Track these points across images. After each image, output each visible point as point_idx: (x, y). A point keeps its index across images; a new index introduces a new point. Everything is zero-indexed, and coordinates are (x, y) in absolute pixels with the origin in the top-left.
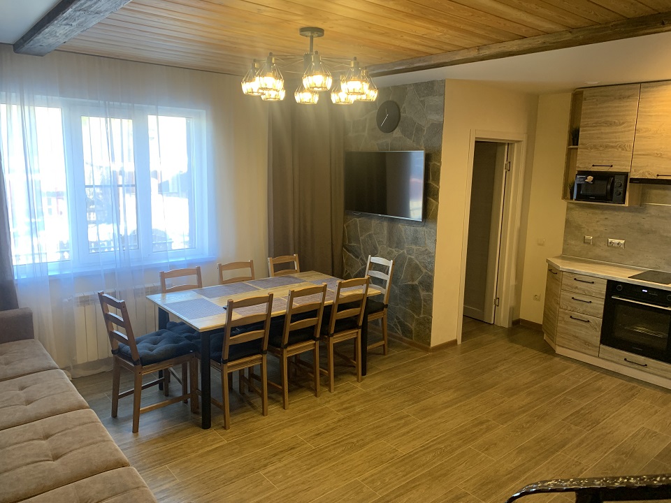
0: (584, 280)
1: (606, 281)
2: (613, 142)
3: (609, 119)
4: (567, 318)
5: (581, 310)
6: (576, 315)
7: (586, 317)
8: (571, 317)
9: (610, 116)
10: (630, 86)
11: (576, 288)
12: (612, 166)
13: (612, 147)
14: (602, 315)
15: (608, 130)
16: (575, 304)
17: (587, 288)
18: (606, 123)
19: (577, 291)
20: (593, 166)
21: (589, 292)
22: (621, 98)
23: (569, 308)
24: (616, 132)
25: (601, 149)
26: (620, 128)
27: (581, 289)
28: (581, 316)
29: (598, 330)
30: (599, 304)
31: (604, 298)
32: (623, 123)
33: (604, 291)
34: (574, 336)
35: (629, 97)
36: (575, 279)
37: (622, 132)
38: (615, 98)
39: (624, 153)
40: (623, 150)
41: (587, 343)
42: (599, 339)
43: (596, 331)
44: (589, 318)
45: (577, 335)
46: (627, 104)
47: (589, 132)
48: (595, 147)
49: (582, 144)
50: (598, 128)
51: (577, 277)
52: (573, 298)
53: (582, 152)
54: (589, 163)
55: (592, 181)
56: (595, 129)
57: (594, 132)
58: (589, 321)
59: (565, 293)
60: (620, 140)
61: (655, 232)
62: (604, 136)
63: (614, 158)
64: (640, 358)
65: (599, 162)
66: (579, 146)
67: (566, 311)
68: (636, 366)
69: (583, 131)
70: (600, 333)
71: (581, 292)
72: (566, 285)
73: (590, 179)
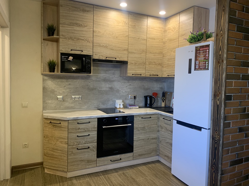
0: (83, 122)
1: (97, 119)
2: (82, 37)
3: (78, 22)
4: (75, 151)
5: (84, 142)
6: (80, 146)
7: (87, 145)
8: (77, 149)
9: (78, 20)
10: (88, 5)
11: (79, 129)
12: (82, 51)
13: (82, 40)
14: (96, 141)
15: (78, 28)
16: (79, 140)
17: (86, 127)
18: (77, 24)
19: (80, 130)
20: (71, 50)
21: (87, 129)
22: (84, 11)
23: (76, 144)
24: (83, 31)
25: (75, 40)
26: (85, 29)
27: (82, 128)
28: (84, 146)
29: (95, 150)
30: (94, 134)
31: (96, 129)
32: (86, 26)
33: (96, 126)
34: (80, 161)
35: (88, 11)
36: (78, 123)
37: (86, 31)
38: (80, 10)
39: (88, 44)
40: (88, 42)
41: (89, 161)
42: (96, 155)
43: (94, 151)
44: (89, 145)
45: (82, 159)
46: (87, 15)
47: (66, 28)
48: (71, 38)
49: (62, 35)
50: (72, 26)
51: (79, 121)
52: (78, 136)
53: (63, 40)
54: (69, 48)
55: (72, 60)
56: (69, 26)
57: (70, 28)
58: (89, 147)
59: (72, 135)
60: (86, 36)
61: (96, 89)
62: (76, 32)
63: (83, 46)
64: (118, 157)
65: (75, 48)
66: (61, 37)
67: (74, 146)
68: (116, 162)
69: (62, 27)
70: (96, 152)
71: (82, 130)
72: (71, 129)
73: (71, 58)
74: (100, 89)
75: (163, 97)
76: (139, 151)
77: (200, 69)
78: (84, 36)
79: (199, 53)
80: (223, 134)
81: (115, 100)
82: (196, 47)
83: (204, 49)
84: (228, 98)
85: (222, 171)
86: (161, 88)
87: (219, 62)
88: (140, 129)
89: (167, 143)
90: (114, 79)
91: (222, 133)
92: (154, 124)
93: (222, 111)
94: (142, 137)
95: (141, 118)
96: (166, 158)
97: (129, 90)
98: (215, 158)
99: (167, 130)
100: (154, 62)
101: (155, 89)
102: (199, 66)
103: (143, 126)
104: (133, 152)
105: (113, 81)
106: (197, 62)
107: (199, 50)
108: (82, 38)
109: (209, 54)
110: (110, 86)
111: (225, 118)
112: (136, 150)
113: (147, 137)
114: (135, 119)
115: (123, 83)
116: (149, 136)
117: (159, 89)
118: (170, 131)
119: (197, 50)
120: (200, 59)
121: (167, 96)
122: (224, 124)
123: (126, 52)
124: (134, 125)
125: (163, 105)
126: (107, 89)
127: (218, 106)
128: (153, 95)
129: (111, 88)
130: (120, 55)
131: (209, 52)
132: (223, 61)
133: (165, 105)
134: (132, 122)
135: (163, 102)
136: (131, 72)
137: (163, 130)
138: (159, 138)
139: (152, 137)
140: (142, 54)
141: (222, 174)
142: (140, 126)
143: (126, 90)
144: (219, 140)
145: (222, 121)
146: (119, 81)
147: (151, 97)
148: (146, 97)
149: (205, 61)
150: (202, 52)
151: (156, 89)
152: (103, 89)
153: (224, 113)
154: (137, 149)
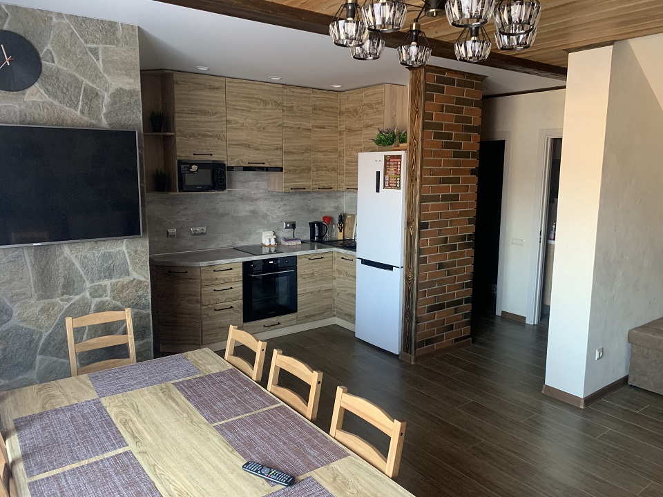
0: (222, 269)
1: (242, 264)
2: (209, 131)
3: (203, 108)
4: (212, 313)
5: (224, 298)
6: (219, 305)
7: (229, 304)
8: (215, 310)
9: (203, 105)
10: (218, 78)
11: (217, 279)
12: (211, 155)
13: (210, 136)
14: (242, 297)
15: (203, 118)
16: (217, 295)
17: (226, 276)
18: (201, 111)
19: (217, 282)
20: (194, 154)
21: (228, 279)
22: (211, 88)
23: (212, 302)
24: (211, 122)
25: (199, 137)
26: (214, 118)
27: (220, 278)
28: (224, 305)
30: (239, 287)
31: (242, 279)
32: (216, 113)
33: (241, 273)
34: (220, 328)
35: (217, 88)
36: (214, 271)
37: (216, 122)
38: (206, 88)
39: (220, 143)
40: (219, 139)
42: (242, 319)
43: (240, 313)
44: (232, 303)
45: (223, 326)
46: (216, 95)
47: (185, 119)
48: (193, 135)
50: (194, 116)
51: (215, 268)
52: (215, 290)
53: (180, 139)
54: (190, 152)
55: (197, 171)
56: (191, 116)
57: (191, 119)
58: (232, 307)
59: (206, 289)
60: (215, 129)
61: (228, 214)
62: (200, 125)
63: (212, 146)
64: (274, 320)
65: (200, 151)
66: (178, 133)
67: (210, 306)
68: (272, 327)
69: (179, 117)
70: (242, 313)
71: (222, 281)
72: (205, 280)
73: (194, 168)
74: (235, 215)
75: (339, 223)
76: (306, 310)
77: (390, 187)
78: (213, 129)
79: (389, 165)
80: (418, 273)
81: (261, 231)
82: (386, 156)
83: (395, 160)
84: (423, 226)
85: (417, 318)
86: (337, 208)
87: (412, 180)
88: (306, 277)
89: (348, 294)
90: (258, 196)
91: (415, 272)
92: (327, 268)
93: (416, 243)
94: (310, 288)
95: (307, 259)
96: (347, 317)
97: (283, 214)
98: (409, 304)
99: (348, 275)
100: (325, 167)
101: (326, 210)
102: (389, 184)
103: (311, 272)
104: (296, 311)
105: (257, 199)
106: (387, 177)
107: (389, 161)
108: (210, 134)
109: (400, 168)
110: (252, 208)
111: (420, 252)
112: (301, 309)
113: (318, 288)
114: (299, 261)
115: (273, 203)
116: (321, 287)
117: (332, 210)
118: (352, 276)
119: (387, 160)
120: (389, 173)
121: (347, 222)
122: (419, 259)
123: (278, 152)
124: (298, 271)
125: (340, 237)
126: (247, 214)
127: (411, 236)
128: (324, 221)
129: (254, 212)
130: (271, 157)
131: (400, 165)
132: (416, 179)
133: (344, 237)
134: (295, 267)
135: (341, 231)
136: (289, 184)
137: (342, 276)
138: (335, 289)
139: (324, 289)
140: (305, 155)
141: (417, 322)
142: (307, 272)
143: (279, 214)
144: (413, 280)
145: (416, 256)
146: (266, 199)
147: (319, 224)
148: (312, 225)
149: (396, 176)
150: (392, 164)
151: (328, 210)
152: (239, 215)
153: (418, 246)
154: (302, 307)
